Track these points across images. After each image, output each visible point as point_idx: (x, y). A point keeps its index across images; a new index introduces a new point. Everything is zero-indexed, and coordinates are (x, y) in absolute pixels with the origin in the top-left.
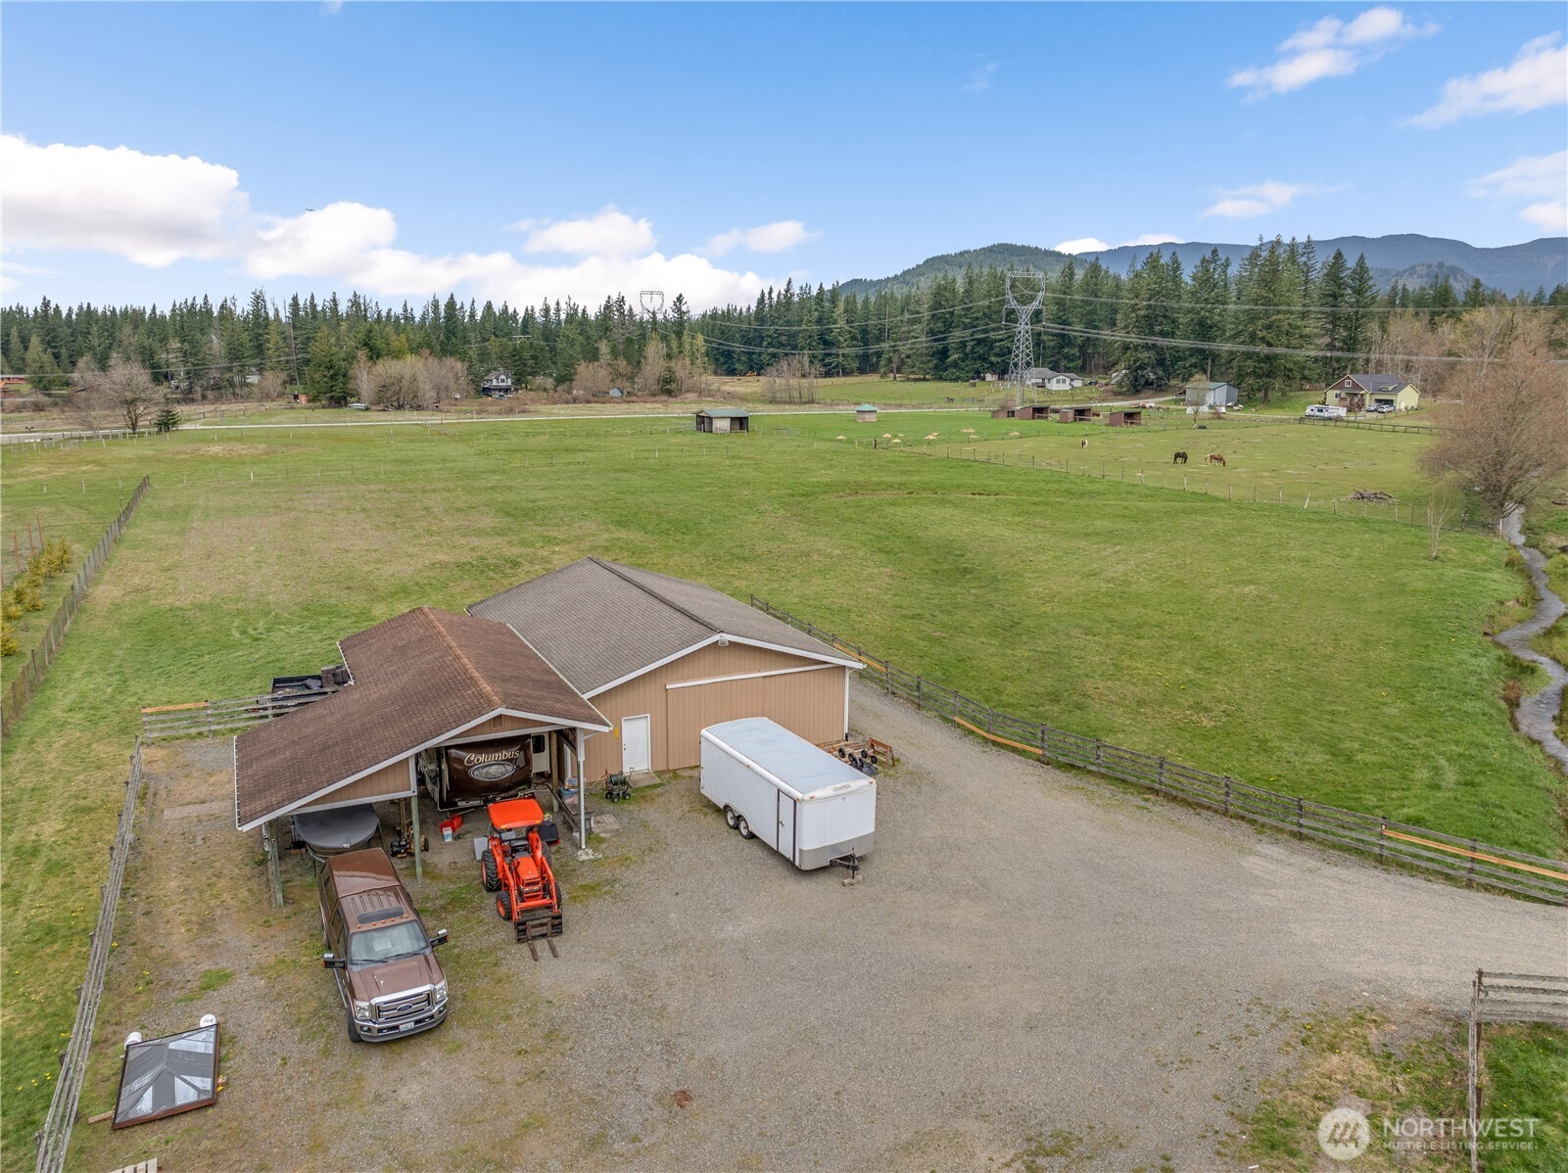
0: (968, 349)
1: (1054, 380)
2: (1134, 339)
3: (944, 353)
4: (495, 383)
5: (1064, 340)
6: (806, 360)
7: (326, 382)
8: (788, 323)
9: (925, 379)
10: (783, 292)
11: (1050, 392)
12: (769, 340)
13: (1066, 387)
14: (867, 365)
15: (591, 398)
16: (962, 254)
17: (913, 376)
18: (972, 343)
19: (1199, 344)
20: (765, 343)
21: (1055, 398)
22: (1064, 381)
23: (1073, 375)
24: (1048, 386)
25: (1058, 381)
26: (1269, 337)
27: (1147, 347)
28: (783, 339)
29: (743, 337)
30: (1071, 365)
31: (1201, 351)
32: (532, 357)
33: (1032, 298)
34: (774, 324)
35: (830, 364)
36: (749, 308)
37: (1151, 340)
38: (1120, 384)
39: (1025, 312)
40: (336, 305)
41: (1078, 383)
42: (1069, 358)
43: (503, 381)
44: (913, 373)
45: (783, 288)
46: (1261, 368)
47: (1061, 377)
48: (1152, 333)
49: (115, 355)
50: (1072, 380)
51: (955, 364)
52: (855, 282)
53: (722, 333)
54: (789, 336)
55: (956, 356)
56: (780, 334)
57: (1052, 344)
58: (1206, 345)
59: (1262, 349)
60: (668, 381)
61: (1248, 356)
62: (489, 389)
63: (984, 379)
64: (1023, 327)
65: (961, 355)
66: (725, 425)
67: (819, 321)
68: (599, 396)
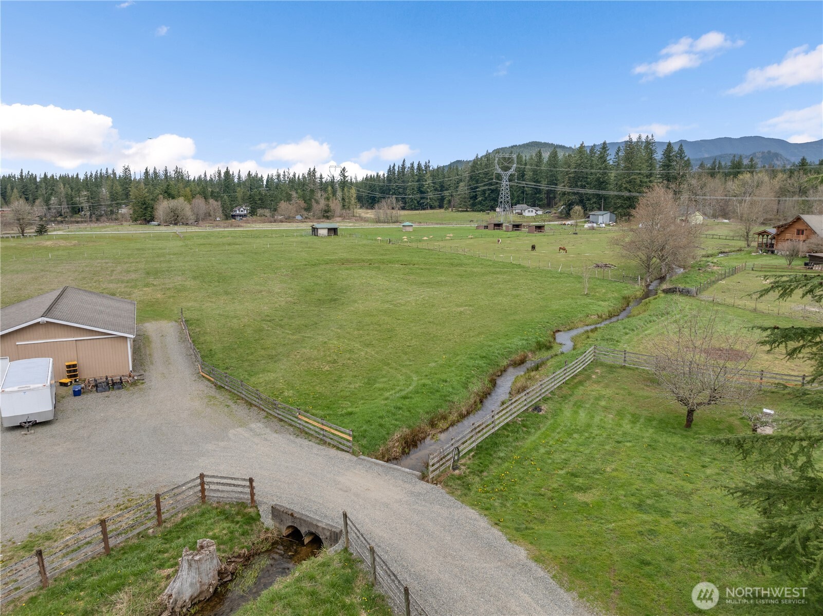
0: (487, 195)
1: (527, 211)
2: (567, 189)
3: (475, 197)
4: (238, 212)
5: (538, 191)
6: (394, 201)
7: (142, 211)
8: (403, 182)
9: (467, 211)
10: (401, 166)
11: (524, 217)
12: (393, 191)
13: (533, 214)
14: (441, 204)
15: (284, 220)
16: (512, 147)
17: (460, 209)
18: (489, 192)
19: (597, 192)
20: (391, 193)
21: (525, 220)
22: (532, 211)
23: (538, 208)
24: (524, 214)
25: (529, 211)
26: (629, 187)
27: (574, 194)
28: (401, 190)
29: (380, 189)
30: (540, 203)
31: (598, 195)
32: (260, 199)
33: (510, 168)
34: (396, 182)
35: (423, 203)
36: (384, 175)
37: (576, 190)
38: (561, 213)
39: (506, 176)
40: (167, 173)
41: (540, 213)
42: (540, 200)
43: (242, 211)
44: (461, 207)
45: (401, 164)
46: (625, 204)
47: (531, 209)
48: (577, 186)
49: (53, 198)
50: (537, 211)
51: (480, 203)
52: (458, 161)
53: (370, 187)
54: (404, 189)
55: (480, 199)
56: (399, 188)
57: (530, 192)
58: (601, 192)
59: (626, 194)
60: (326, 211)
61: (619, 197)
62: (235, 215)
63: (495, 211)
64: (505, 183)
65: (483, 198)
66: (325, 232)
67: (418, 181)
68: (289, 219)
